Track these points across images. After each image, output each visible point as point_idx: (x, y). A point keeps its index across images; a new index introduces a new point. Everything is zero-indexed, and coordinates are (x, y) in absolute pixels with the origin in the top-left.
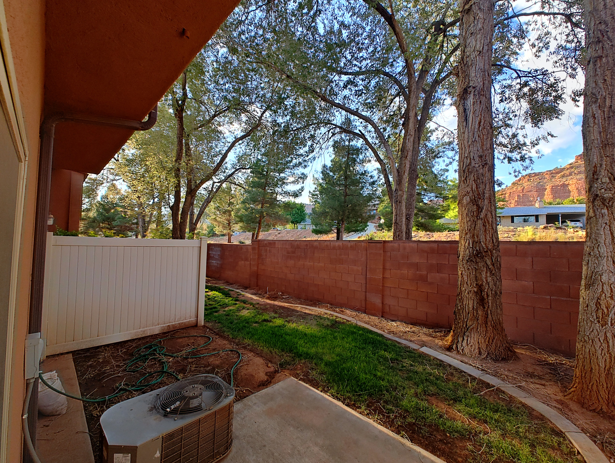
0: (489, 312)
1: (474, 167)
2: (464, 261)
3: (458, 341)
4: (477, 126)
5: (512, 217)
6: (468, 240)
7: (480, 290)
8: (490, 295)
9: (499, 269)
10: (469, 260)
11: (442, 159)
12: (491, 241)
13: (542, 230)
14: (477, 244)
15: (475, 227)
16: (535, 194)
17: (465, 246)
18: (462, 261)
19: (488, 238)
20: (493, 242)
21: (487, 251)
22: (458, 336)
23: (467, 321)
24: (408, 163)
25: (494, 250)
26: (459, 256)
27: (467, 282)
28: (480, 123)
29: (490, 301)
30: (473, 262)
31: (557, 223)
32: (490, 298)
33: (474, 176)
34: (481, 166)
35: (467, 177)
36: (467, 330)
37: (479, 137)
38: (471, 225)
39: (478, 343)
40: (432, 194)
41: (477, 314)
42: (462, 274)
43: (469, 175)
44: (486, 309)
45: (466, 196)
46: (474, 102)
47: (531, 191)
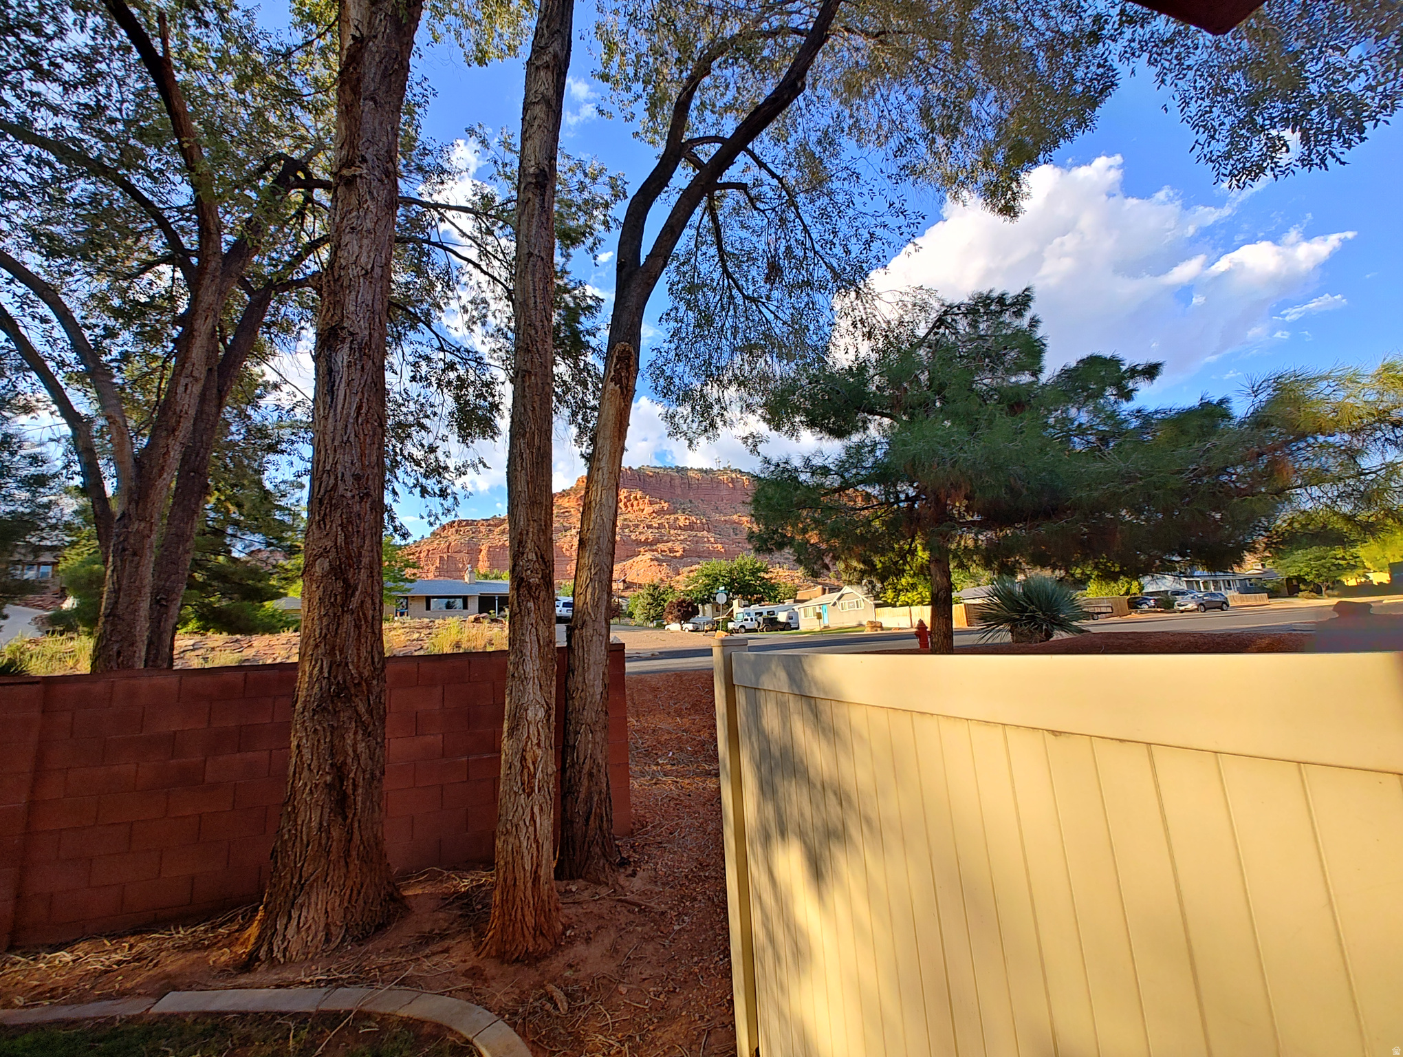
0: (356, 825)
1: (343, 496)
2: (306, 713)
3: (276, 929)
4: (353, 413)
5: (428, 599)
6: (319, 662)
7: (339, 777)
8: (361, 784)
9: (383, 720)
10: (320, 709)
11: (285, 457)
12: (370, 660)
13: (471, 625)
14: (341, 668)
15: (337, 629)
16: (466, 557)
17: (311, 674)
18: (303, 713)
19: (364, 654)
20: (373, 662)
21: (359, 684)
22: (277, 915)
23: (303, 865)
24: (178, 447)
25: (374, 679)
26: (296, 702)
27: (309, 765)
28: (359, 408)
29: (359, 799)
30: (329, 712)
31: (492, 611)
32: (360, 791)
33: (341, 516)
34: (357, 498)
35: (325, 514)
36: (302, 889)
37: (356, 436)
38: (328, 625)
39: (326, 912)
40: (258, 537)
41: (328, 839)
42: (298, 746)
43: (330, 511)
44: (349, 821)
45: (322, 559)
46: (350, 362)
47: (460, 552)
